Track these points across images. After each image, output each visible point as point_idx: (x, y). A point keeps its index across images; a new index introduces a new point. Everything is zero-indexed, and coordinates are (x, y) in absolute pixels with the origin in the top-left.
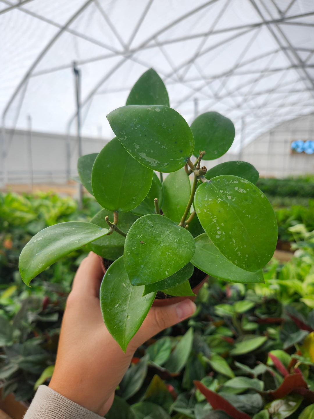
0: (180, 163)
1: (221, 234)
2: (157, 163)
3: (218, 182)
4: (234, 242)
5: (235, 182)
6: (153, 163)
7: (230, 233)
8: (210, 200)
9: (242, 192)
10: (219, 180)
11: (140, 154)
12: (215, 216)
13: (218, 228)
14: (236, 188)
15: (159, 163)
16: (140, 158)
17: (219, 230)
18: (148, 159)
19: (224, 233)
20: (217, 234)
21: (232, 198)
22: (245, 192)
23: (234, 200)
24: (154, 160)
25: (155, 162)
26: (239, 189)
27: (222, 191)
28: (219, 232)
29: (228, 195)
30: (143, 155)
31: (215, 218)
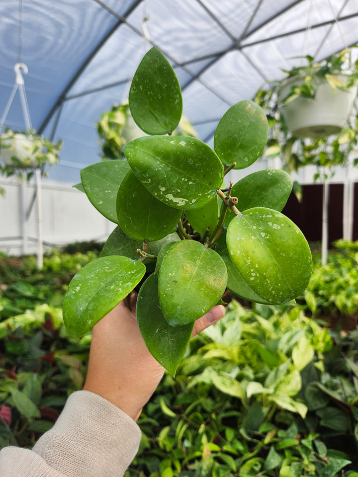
0: (209, 197)
1: (256, 276)
2: (186, 202)
3: (251, 215)
4: (269, 282)
5: (268, 216)
6: (181, 202)
7: (265, 274)
8: (243, 239)
9: (276, 228)
10: (251, 213)
11: (166, 196)
13: (252, 270)
14: (270, 224)
15: (187, 201)
16: (167, 200)
17: (253, 272)
18: (175, 200)
19: (258, 275)
20: (252, 276)
21: (266, 236)
22: (279, 227)
23: (268, 237)
24: (182, 199)
26: (272, 225)
27: (255, 227)
28: (253, 274)
29: (262, 232)
30: (170, 197)
31: (249, 259)
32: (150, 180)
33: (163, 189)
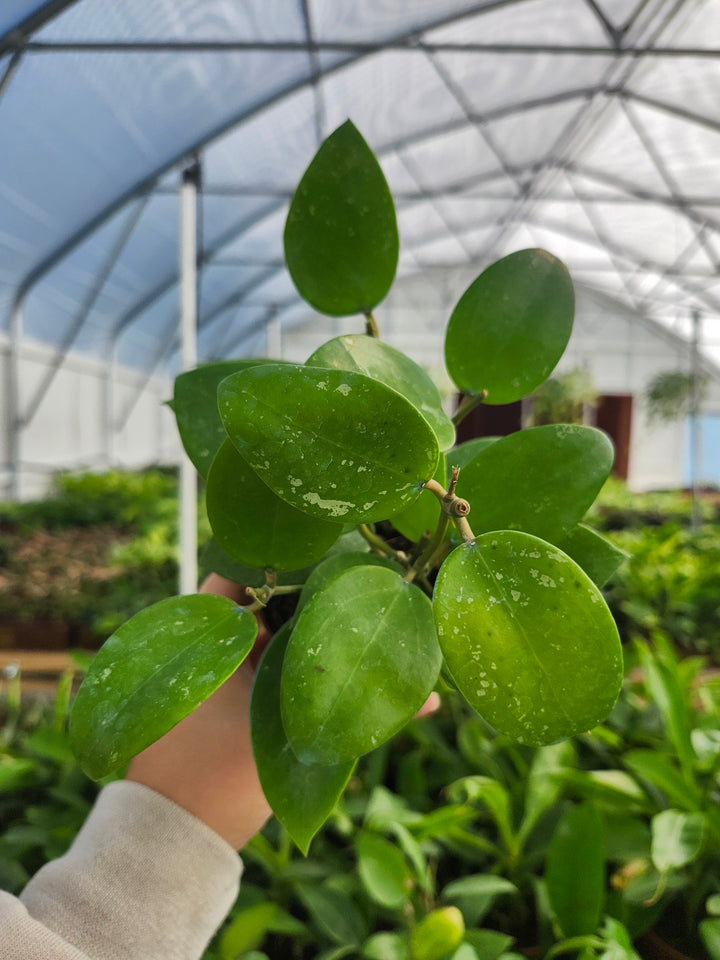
0: (403, 497)
1: (489, 689)
2: (349, 508)
3: (494, 547)
4: (519, 703)
5: (532, 555)
6: (338, 508)
7: (510, 685)
8: (470, 600)
9: (546, 585)
10: (495, 543)
11: (304, 497)
12: (478, 646)
13: (483, 675)
14: (534, 573)
15: (353, 506)
16: (306, 505)
17: (484, 679)
18: (324, 504)
19: (495, 686)
20: (480, 688)
21: (522, 599)
22: (553, 585)
23: (526, 604)
24: (340, 503)
25: (341, 506)
26: (539, 576)
27: (499, 577)
28: (484, 684)
29: (515, 589)
30: (313, 498)
31: (477, 650)
32: (267, 463)
33: (298, 483)
